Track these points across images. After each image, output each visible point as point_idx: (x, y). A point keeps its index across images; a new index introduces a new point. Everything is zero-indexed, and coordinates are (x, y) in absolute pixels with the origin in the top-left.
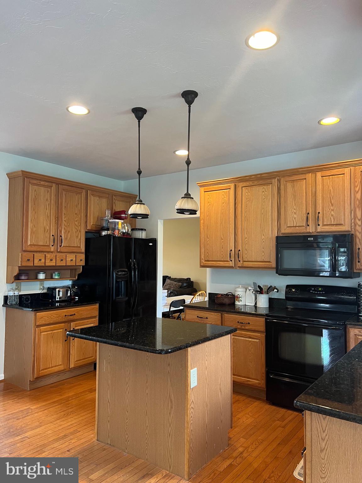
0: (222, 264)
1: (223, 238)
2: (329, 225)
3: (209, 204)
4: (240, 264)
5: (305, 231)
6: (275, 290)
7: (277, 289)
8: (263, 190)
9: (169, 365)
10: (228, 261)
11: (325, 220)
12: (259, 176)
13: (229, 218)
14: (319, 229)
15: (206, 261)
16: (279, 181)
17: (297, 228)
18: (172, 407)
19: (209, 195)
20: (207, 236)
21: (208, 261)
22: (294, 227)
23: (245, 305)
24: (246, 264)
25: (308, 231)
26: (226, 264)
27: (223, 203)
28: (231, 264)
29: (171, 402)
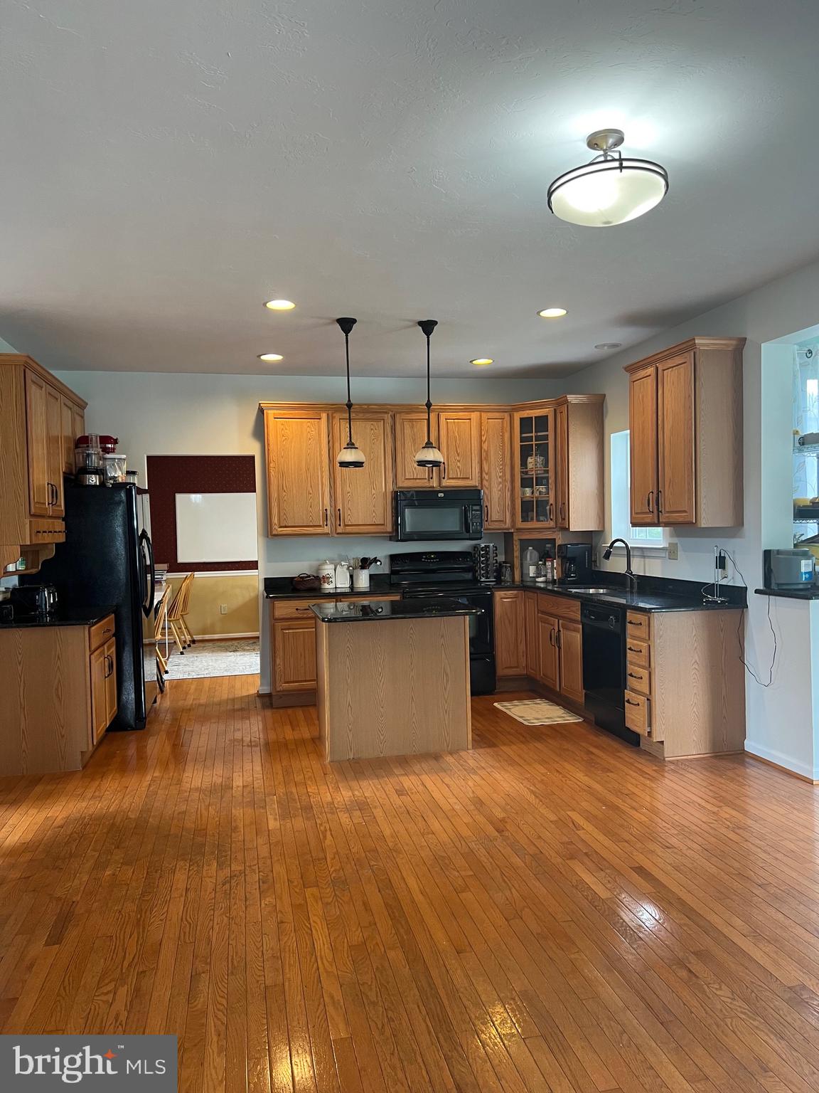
0: (311, 530)
1: (311, 492)
2: (455, 478)
3: (284, 438)
4: (340, 530)
5: (427, 485)
6: (379, 563)
7: (380, 561)
8: (372, 427)
9: (442, 636)
10: (320, 526)
11: (451, 472)
12: (366, 407)
13: (321, 462)
14: (446, 483)
15: (281, 527)
16: (394, 417)
17: (418, 481)
18: (447, 681)
19: (282, 424)
20: (283, 488)
21: (286, 527)
22: (414, 479)
23: (336, 588)
24: (349, 529)
25: (431, 485)
26: (319, 530)
27: (310, 439)
28: (327, 530)
29: (447, 675)
